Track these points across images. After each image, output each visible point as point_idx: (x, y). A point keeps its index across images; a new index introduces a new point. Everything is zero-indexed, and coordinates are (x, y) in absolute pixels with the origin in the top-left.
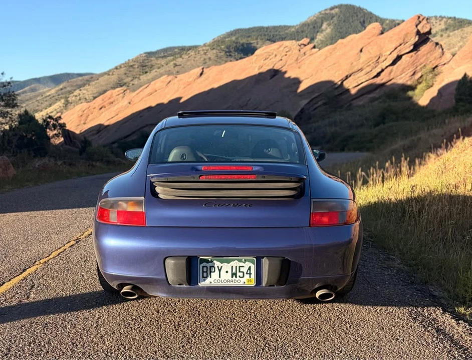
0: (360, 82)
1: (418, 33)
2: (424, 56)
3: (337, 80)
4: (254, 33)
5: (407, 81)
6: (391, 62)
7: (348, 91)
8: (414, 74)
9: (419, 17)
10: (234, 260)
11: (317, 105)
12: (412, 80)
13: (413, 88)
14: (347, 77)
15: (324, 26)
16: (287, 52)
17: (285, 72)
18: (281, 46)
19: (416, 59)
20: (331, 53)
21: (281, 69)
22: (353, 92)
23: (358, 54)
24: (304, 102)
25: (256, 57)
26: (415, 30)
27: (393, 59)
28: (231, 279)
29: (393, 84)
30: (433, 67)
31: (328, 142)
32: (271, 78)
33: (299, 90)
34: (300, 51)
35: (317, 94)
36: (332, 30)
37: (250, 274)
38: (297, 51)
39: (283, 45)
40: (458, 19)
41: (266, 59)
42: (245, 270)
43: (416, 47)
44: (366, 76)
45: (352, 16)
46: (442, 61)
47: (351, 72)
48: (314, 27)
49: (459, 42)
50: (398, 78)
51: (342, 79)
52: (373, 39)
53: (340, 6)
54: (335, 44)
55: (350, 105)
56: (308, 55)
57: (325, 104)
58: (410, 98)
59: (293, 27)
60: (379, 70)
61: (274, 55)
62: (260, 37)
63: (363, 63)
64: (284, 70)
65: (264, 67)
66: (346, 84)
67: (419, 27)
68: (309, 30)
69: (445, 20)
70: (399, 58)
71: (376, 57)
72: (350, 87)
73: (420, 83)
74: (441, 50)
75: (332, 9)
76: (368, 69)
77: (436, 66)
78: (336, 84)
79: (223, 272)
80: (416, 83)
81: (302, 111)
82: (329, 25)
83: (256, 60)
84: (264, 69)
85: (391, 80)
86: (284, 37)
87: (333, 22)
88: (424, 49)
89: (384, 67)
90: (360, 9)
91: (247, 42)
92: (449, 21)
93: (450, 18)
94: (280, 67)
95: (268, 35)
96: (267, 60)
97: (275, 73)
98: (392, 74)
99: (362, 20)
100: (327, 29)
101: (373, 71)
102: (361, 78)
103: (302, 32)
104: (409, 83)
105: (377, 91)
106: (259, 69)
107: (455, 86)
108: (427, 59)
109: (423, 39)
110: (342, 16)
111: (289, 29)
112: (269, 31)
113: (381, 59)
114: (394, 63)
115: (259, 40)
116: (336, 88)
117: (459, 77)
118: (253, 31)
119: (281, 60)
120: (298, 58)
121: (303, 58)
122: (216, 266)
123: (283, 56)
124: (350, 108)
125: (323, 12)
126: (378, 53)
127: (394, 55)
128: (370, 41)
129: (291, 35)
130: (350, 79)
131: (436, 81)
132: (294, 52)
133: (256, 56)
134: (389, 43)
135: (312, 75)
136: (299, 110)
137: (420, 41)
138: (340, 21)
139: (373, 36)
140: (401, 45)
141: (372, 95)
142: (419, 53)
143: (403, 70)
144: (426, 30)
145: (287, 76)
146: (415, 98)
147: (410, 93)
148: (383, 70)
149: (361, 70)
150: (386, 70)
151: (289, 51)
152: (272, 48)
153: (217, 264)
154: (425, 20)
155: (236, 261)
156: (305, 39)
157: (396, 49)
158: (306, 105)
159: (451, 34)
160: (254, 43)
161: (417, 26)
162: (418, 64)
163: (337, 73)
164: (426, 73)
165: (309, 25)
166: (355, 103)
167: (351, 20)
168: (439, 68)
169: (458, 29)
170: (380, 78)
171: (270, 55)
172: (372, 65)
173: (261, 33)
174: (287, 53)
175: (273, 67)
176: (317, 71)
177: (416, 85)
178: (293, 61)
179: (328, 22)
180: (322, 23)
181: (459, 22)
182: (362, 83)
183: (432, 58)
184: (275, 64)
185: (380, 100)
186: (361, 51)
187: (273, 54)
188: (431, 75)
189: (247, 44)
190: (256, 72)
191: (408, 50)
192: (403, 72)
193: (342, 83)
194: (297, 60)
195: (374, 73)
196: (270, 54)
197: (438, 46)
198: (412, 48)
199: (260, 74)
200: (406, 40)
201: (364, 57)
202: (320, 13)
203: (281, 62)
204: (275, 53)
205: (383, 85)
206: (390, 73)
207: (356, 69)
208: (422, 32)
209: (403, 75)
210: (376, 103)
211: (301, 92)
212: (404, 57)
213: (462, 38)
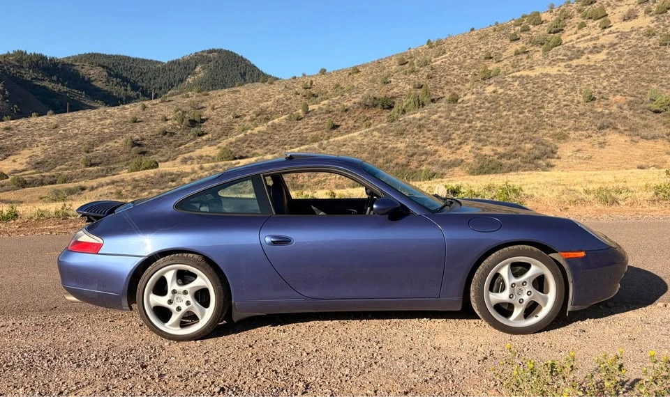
15: (197, 70)
36: (205, 74)
45: (232, 65)
48: (186, 68)
53: (220, 51)
68: (178, 69)
75: (211, 52)
82: (204, 69)
87: (208, 66)
90: (242, 59)
99: (242, 71)
100: (201, 73)
103: (170, 70)
110: (220, 62)
125: (199, 53)
138: (217, 67)
165: (179, 64)
167: (230, 69)
179: (203, 65)
180: (196, 65)
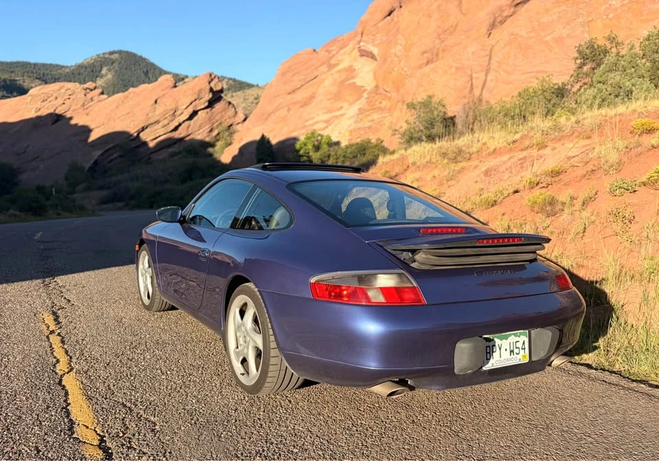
0: (157, 135)
1: (211, 90)
2: (219, 113)
3: (132, 130)
4: (18, 69)
5: (205, 137)
6: (188, 116)
7: (145, 143)
8: (211, 131)
9: (211, 75)
10: (510, 335)
11: (111, 158)
12: (210, 137)
13: (212, 145)
14: (143, 129)
15: (104, 71)
16: (70, 95)
17: (71, 118)
18: (61, 88)
19: (211, 117)
20: (123, 101)
21: (64, 114)
22: (151, 145)
23: (152, 105)
24: (97, 154)
25: (30, 98)
26: (208, 88)
27: (190, 113)
28: (509, 357)
29: (192, 140)
30: (229, 125)
31: (132, 198)
32: (53, 124)
33: (90, 140)
34: (85, 95)
35: (111, 145)
36: (113, 76)
37: (524, 349)
38: (83, 96)
39: (63, 86)
40: (238, 81)
41: (43, 101)
42: (520, 345)
43: (211, 104)
44: (163, 129)
45: (134, 64)
46: (236, 119)
47: (146, 124)
48: (92, 71)
49: (242, 103)
50: (197, 133)
51: (138, 131)
52: (167, 91)
53: (120, 52)
54: (126, 93)
55: (149, 158)
56: (96, 101)
57: (121, 156)
58: (211, 155)
59: (67, 67)
60: (177, 124)
61: (54, 97)
62: (26, 74)
63: (159, 115)
64: (68, 115)
65: (42, 110)
66: (143, 136)
67: (212, 84)
68: (86, 73)
69: (226, 80)
70: (195, 113)
71: (172, 110)
72: (148, 140)
73: (218, 140)
74: (233, 109)
75: (111, 53)
76: (165, 122)
77: (231, 125)
78: (131, 135)
79: (503, 349)
80: (214, 140)
81: (96, 162)
82: (109, 70)
83: (31, 101)
84: (44, 112)
85: (189, 135)
86: (57, 77)
87: (113, 68)
88: (219, 106)
89: (181, 121)
91: (9, 78)
92: (230, 82)
93: (231, 79)
94: (63, 111)
95: (36, 72)
96: (45, 103)
97: (56, 119)
98: (190, 129)
99: (145, 70)
100: (107, 75)
101: (170, 124)
102: (158, 131)
103: (79, 74)
104: (207, 139)
105: (176, 146)
106: (36, 112)
107: (255, 146)
108: (222, 117)
109: (216, 97)
110: (123, 62)
111: (63, 69)
112: (37, 68)
113: (178, 113)
114: (191, 117)
115: (25, 77)
116: (133, 140)
117: (258, 138)
118: (17, 66)
119: (64, 104)
120: (84, 103)
121: (90, 104)
122: (497, 344)
123: (65, 100)
124: (149, 162)
125: (101, 56)
126: (174, 107)
127: (190, 110)
128: (164, 93)
129: (65, 76)
130: (146, 130)
131: (234, 139)
132: (79, 96)
133: (31, 95)
134: (184, 98)
135: (103, 125)
136: (92, 162)
137: (214, 99)
138: (121, 68)
139: (166, 88)
140: (196, 100)
141: (171, 150)
142: (214, 110)
143: (200, 126)
144: (219, 88)
145: (73, 122)
146: (216, 155)
147: (210, 150)
148: (180, 125)
149: (157, 122)
150: (183, 125)
151: (72, 94)
152: (50, 89)
153: (498, 341)
154: (217, 78)
155: (513, 336)
156: (90, 83)
157: (191, 103)
158: (99, 156)
159: (234, 94)
160: (19, 80)
161: (210, 83)
162: (214, 121)
163: (132, 123)
164: (223, 131)
165: (86, 68)
166: (154, 157)
167: (133, 69)
168: (234, 126)
169: (239, 91)
170: (178, 132)
171: (49, 97)
172: (169, 118)
173: (27, 70)
174: (70, 97)
175: (55, 111)
176: (109, 119)
177: (215, 142)
178: (79, 106)
179: (108, 67)
180: (101, 67)
181: (239, 84)
182: (159, 136)
183: (226, 117)
184: (57, 108)
185: (180, 156)
186: (156, 102)
187: (52, 96)
188: (227, 133)
189: (10, 80)
190: (32, 114)
191: (203, 107)
192: (200, 128)
193: (138, 134)
194: (83, 105)
195: (172, 126)
196: (49, 95)
197: (231, 106)
198: (207, 104)
199: (38, 118)
200: (201, 96)
201: (160, 109)
202: (98, 56)
203: (64, 105)
204: (55, 95)
205: (181, 140)
206: (188, 127)
207: (152, 121)
208: (215, 90)
209: (201, 131)
210: (176, 158)
211: (93, 141)
212: (199, 113)
213: (244, 99)
